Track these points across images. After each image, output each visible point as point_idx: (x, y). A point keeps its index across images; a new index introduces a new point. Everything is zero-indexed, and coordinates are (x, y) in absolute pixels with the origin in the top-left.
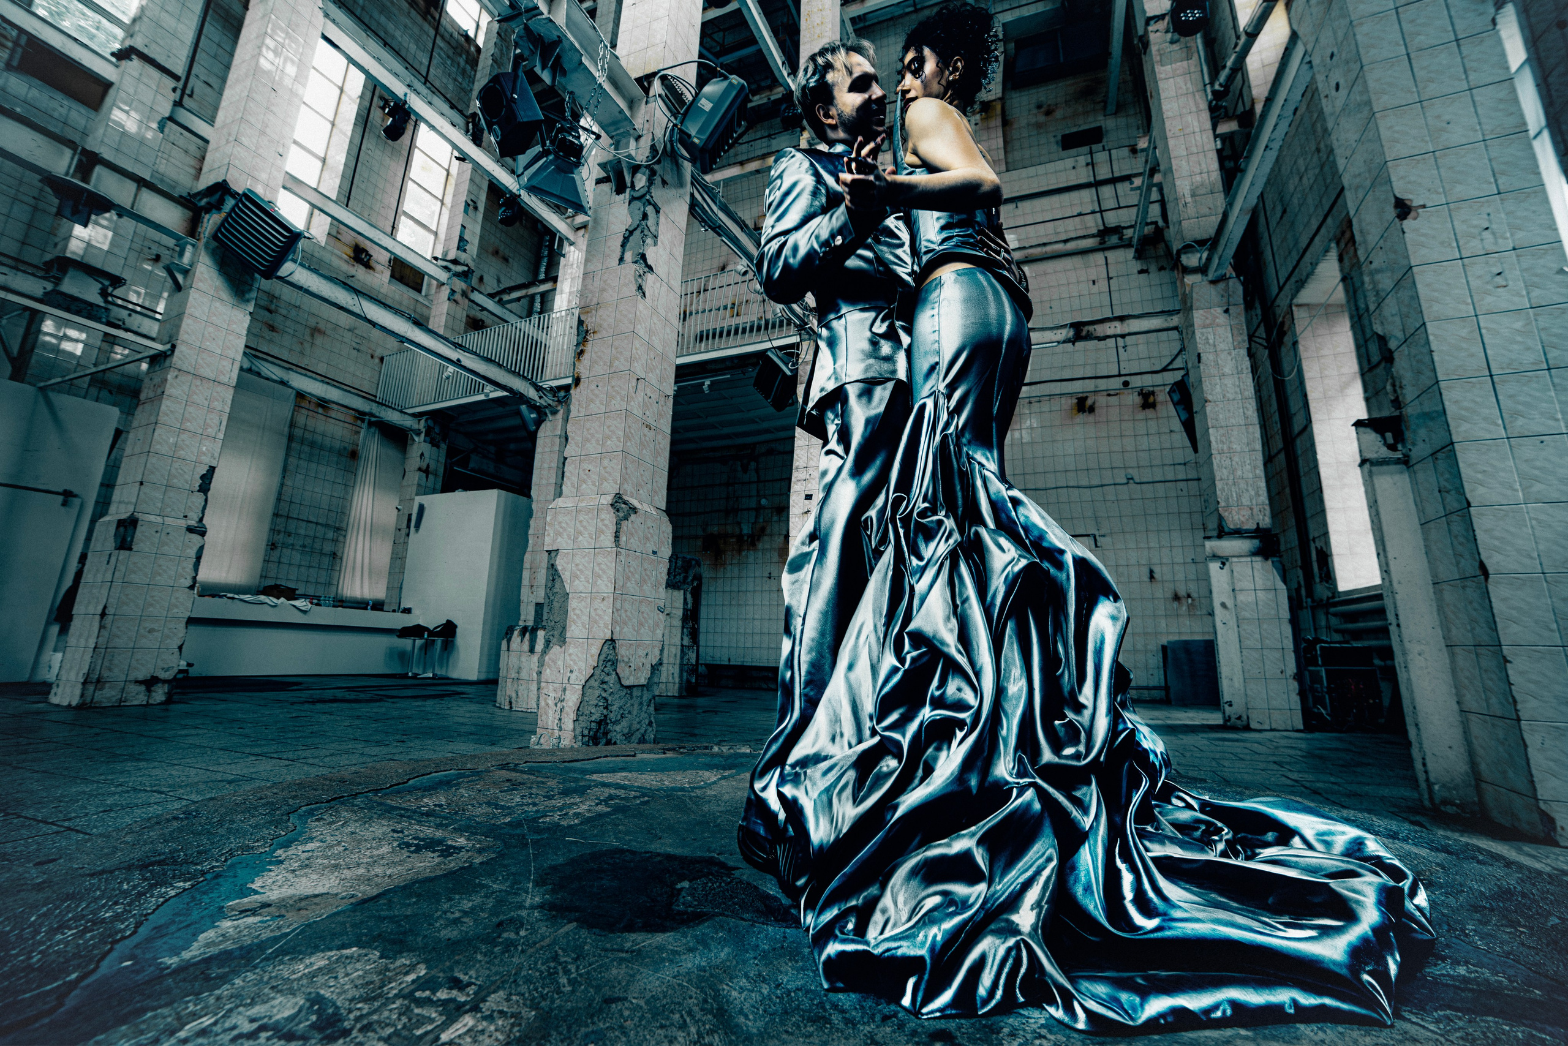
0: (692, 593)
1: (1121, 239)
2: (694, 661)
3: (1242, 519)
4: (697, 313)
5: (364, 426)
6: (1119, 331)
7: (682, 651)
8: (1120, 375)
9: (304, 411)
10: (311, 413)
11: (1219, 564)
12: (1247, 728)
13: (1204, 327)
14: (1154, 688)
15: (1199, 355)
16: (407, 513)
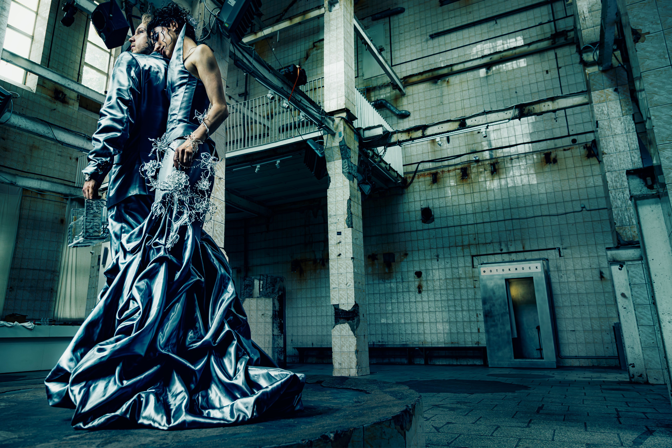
0: (278, 300)
1: (566, 39)
2: (282, 345)
3: (634, 234)
4: (279, 113)
5: (68, 202)
6: (551, 108)
7: (273, 339)
8: (569, 135)
9: (28, 198)
10: (32, 199)
11: (618, 267)
12: (647, 383)
13: (600, 102)
14: (610, 358)
15: (597, 122)
16: (97, 255)
